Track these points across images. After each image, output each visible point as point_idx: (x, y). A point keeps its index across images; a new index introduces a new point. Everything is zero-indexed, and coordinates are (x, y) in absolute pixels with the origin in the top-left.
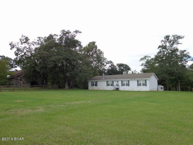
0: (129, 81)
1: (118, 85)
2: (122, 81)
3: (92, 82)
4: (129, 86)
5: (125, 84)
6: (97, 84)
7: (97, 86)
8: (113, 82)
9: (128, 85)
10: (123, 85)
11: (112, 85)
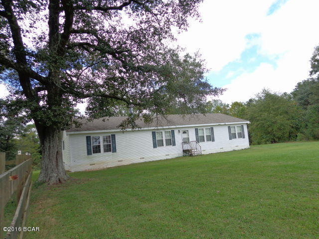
0: (212, 129)
1: (186, 141)
2: (197, 130)
3: (88, 138)
4: (213, 140)
5: (205, 137)
6: (114, 142)
7: (115, 151)
8: (173, 132)
9: (211, 138)
10: (200, 139)
11: (171, 142)
